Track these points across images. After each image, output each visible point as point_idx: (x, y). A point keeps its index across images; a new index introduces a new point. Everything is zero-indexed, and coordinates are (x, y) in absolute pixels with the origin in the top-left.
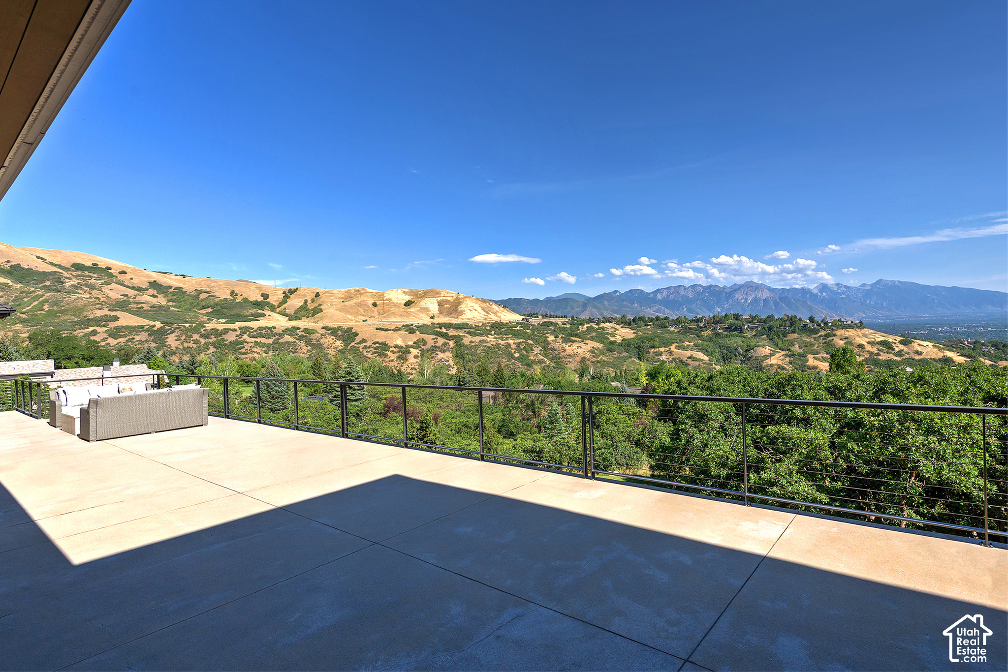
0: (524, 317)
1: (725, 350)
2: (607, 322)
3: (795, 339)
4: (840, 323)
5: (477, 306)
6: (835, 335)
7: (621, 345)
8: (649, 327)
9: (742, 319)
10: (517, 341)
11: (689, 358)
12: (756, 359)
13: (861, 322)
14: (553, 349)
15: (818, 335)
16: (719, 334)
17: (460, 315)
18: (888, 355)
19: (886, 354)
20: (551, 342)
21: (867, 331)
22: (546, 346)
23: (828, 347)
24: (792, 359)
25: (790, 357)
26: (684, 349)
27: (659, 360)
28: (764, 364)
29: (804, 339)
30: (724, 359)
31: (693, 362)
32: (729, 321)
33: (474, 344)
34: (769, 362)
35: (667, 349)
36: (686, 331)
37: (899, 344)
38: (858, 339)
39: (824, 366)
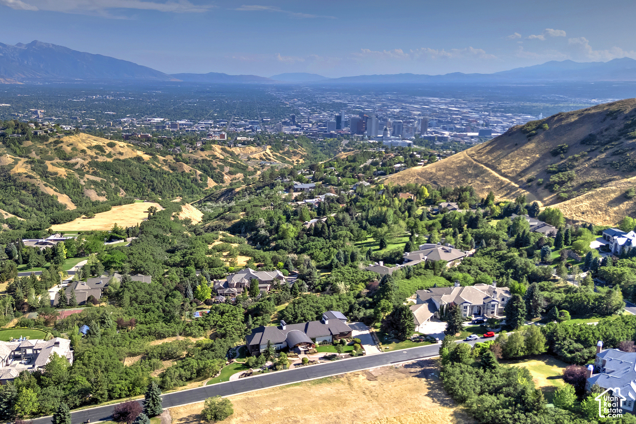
3: (30, 146)
4: (62, 130)
6: (62, 142)
15: (49, 142)
18: (103, 158)
19: (101, 156)
23: (59, 153)
25: (31, 164)
28: (12, 173)
29: (38, 146)
34: (15, 170)
39: (62, 172)
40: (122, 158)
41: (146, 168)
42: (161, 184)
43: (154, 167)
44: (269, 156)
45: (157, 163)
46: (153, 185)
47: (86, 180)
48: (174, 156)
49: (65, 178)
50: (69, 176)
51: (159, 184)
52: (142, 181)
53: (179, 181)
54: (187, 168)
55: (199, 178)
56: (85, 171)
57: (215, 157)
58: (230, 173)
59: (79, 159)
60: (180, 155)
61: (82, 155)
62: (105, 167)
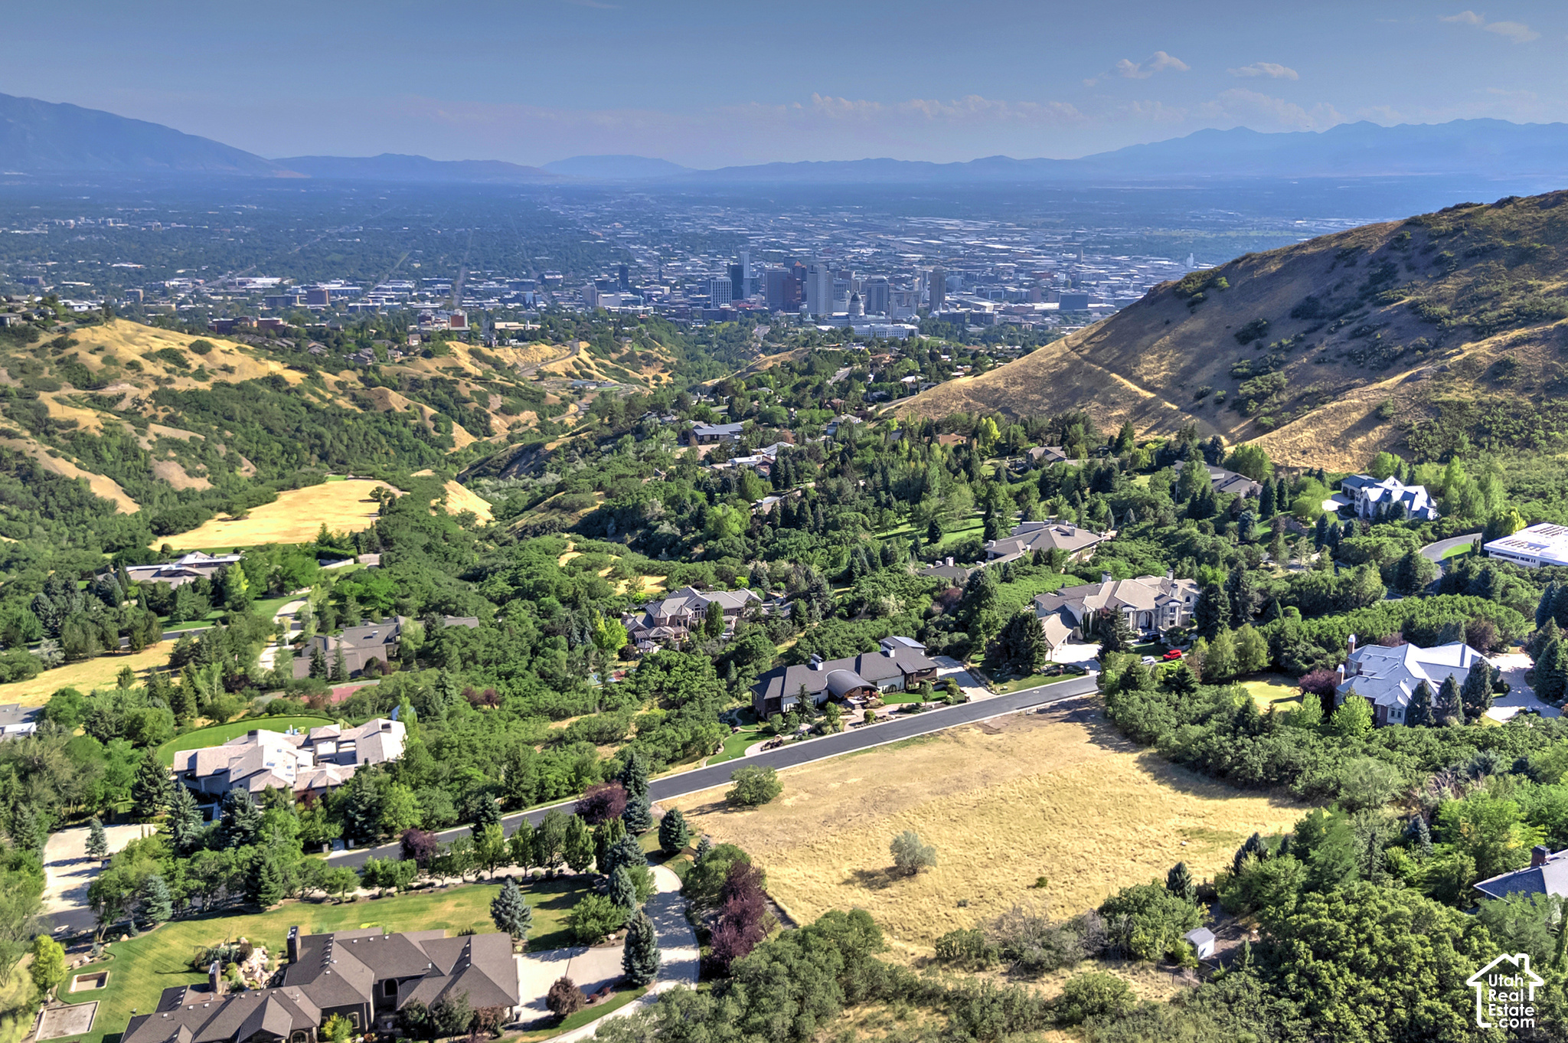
4: (69, 312)
6: (74, 342)
15: (39, 343)
18: (186, 380)
19: (181, 377)
23: (71, 370)
29: (11, 356)
37: (192, 352)
38: (120, 347)
39: (88, 418)
40: (233, 379)
41: (298, 404)
42: (341, 441)
43: (315, 400)
44: (588, 366)
45: (321, 392)
46: (323, 446)
47: (155, 439)
48: (360, 372)
49: (98, 434)
50: (110, 430)
51: (336, 443)
52: (294, 437)
53: (384, 433)
54: (398, 401)
55: (430, 425)
56: (145, 415)
57: (459, 371)
58: (505, 411)
59: (127, 386)
60: (376, 369)
61: (131, 374)
62: (195, 403)
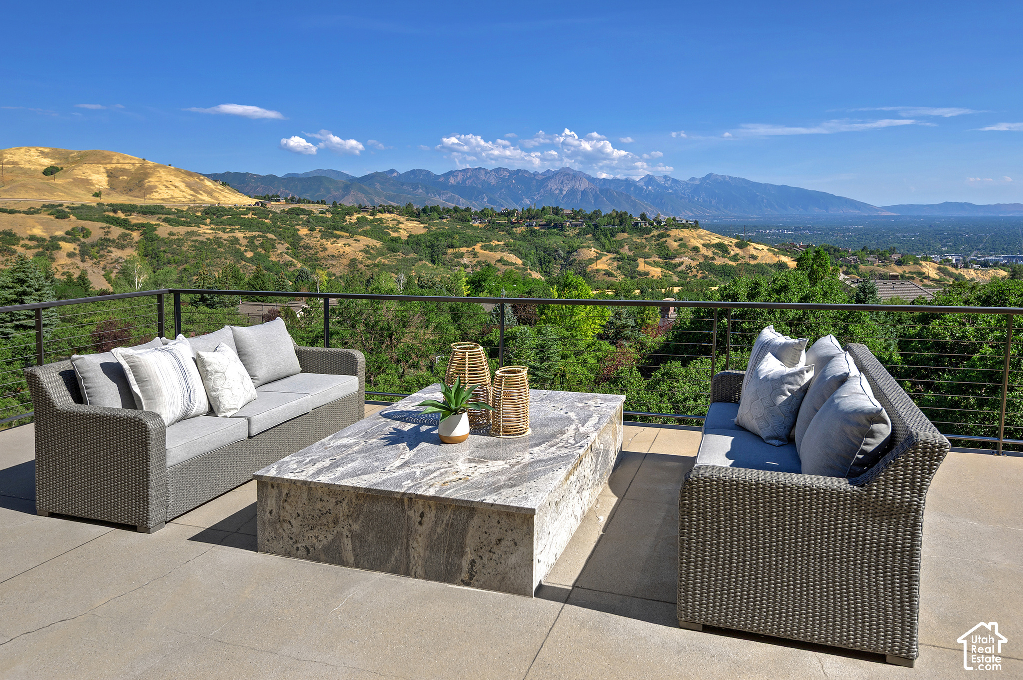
0: (258, 200)
1: (542, 253)
2: (385, 212)
3: (625, 239)
4: (674, 222)
5: (178, 182)
6: (668, 236)
7: (407, 243)
8: (444, 220)
9: (563, 214)
10: (249, 234)
11: (499, 261)
12: (580, 263)
13: (696, 222)
14: (307, 248)
15: (651, 236)
16: (535, 232)
17: (147, 193)
18: (724, 260)
19: (721, 258)
20: (304, 237)
21: (702, 232)
22: (295, 243)
23: (660, 249)
24: (621, 263)
25: (619, 261)
26: (492, 249)
27: (459, 264)
28: (589, 270)
29: (634, 240)
30: (541, 263)
31: (503, 267)
32: (547, 216)
33: (176, 237)
34: (595, 266)
35: (470, 249)
36: (493, 226)
37: (734, 247)
38: (692, 240)
39: (656, 272)
48: (845, 268)
56: (691, 274)
57: (921, 275)
59: (687, 259)
61: (692, 254)
62: (723, 272)
